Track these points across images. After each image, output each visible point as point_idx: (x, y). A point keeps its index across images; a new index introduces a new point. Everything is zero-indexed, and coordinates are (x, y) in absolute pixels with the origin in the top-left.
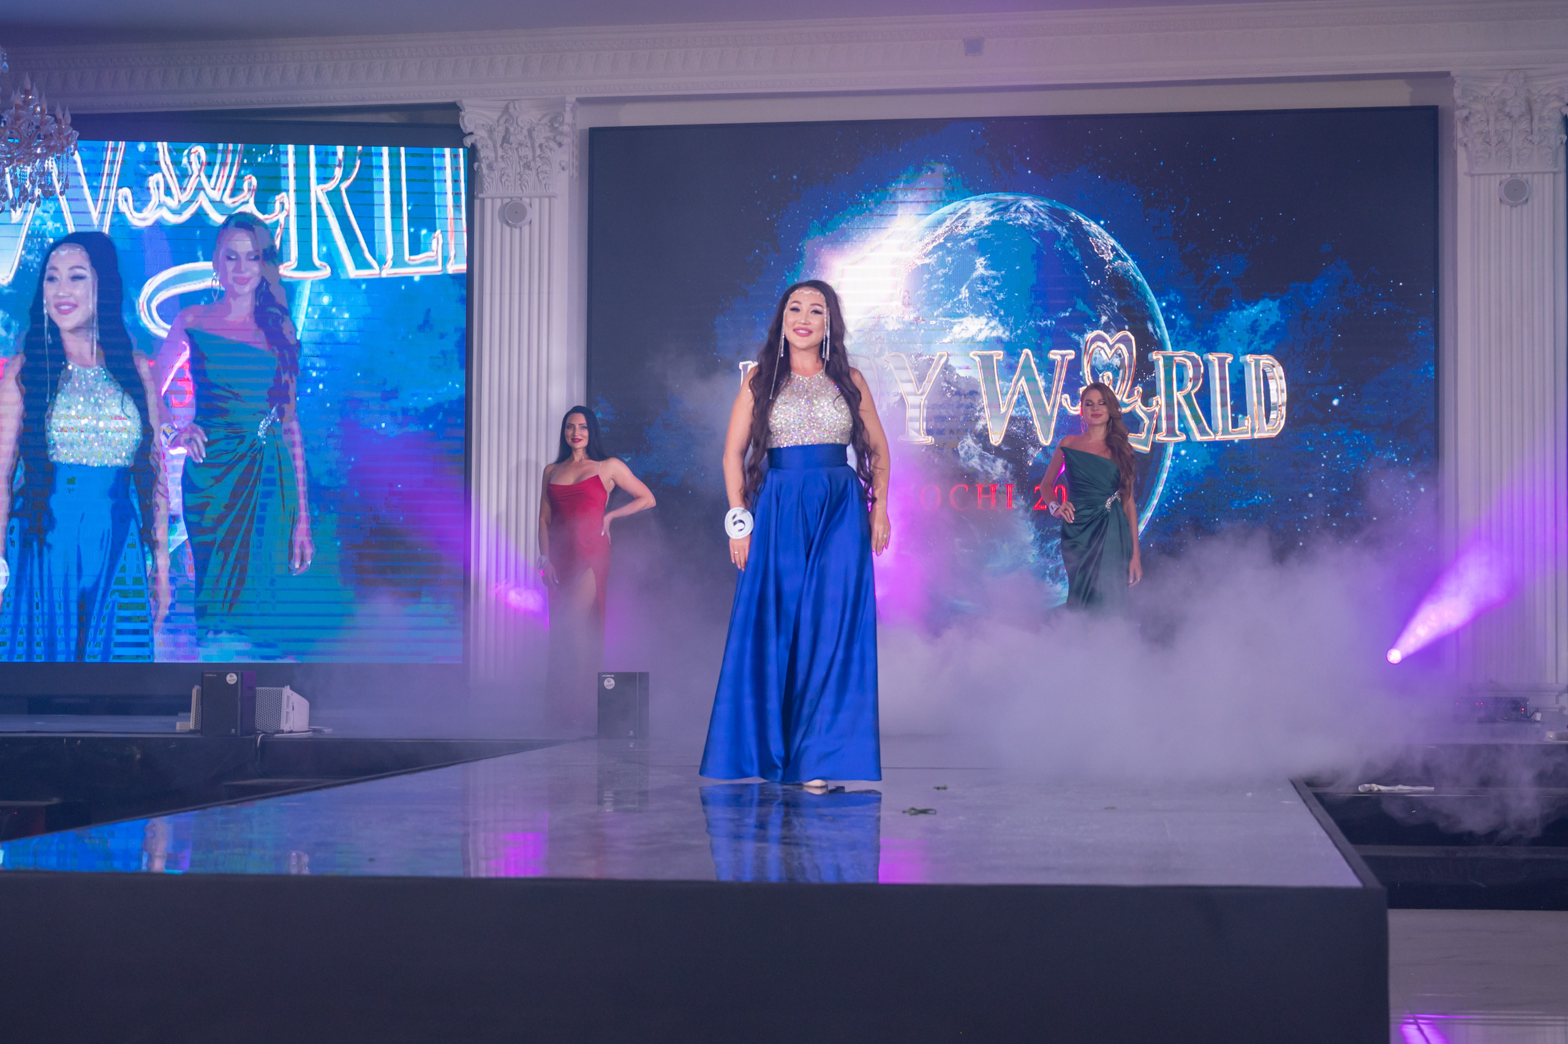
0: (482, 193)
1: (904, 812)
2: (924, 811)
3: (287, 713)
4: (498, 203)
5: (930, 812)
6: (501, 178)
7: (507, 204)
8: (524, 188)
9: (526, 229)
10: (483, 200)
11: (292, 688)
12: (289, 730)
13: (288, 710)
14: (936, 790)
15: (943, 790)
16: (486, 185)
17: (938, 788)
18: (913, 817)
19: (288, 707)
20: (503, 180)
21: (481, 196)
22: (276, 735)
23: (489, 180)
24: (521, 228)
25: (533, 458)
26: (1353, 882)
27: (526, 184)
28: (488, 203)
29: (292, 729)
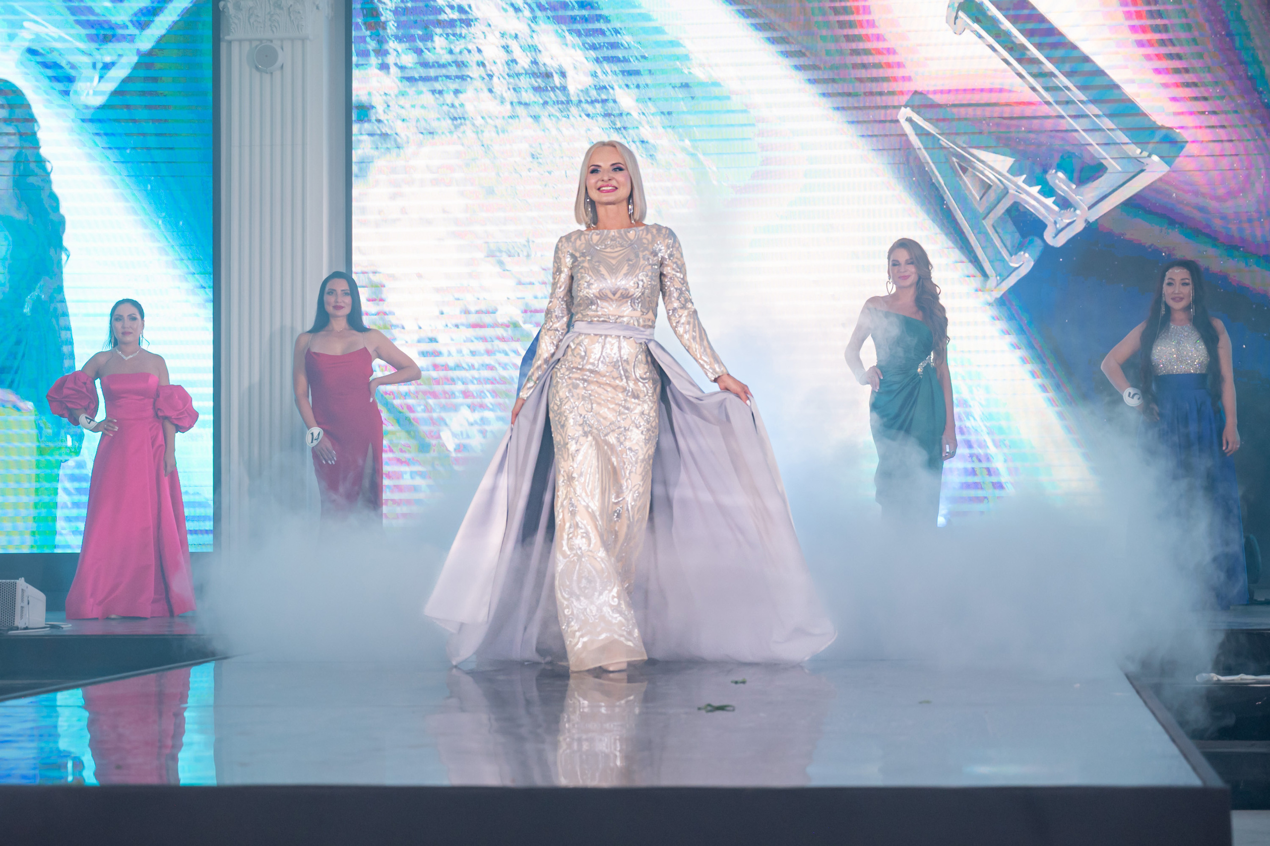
0: (229, 35)
1: (699, 709)
2: (722, 708)
3: (22, 607)
4: (246, 47)
5: (728, 708)
6: (249, 18)
7: (257, 47)
8: (274, 29)
9: (278, 74)
10: (230, 42)
11: (27, 581)
12: (24, 626)
13: (22, 605)
14: (733, 685)
15: (742, 685)
16: (234, 26)
17: (736, 683)
18: (710, 714)
19: (22, 601)
20: (252, 20)
21: (227, 38)
22: (11, 633)
23: (236, 21)
24: (272, 73)
25: (288, 323)
26: (1191, 779)
27: (276, 25)
28: (235, 47)
29: (27, 625)
